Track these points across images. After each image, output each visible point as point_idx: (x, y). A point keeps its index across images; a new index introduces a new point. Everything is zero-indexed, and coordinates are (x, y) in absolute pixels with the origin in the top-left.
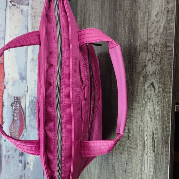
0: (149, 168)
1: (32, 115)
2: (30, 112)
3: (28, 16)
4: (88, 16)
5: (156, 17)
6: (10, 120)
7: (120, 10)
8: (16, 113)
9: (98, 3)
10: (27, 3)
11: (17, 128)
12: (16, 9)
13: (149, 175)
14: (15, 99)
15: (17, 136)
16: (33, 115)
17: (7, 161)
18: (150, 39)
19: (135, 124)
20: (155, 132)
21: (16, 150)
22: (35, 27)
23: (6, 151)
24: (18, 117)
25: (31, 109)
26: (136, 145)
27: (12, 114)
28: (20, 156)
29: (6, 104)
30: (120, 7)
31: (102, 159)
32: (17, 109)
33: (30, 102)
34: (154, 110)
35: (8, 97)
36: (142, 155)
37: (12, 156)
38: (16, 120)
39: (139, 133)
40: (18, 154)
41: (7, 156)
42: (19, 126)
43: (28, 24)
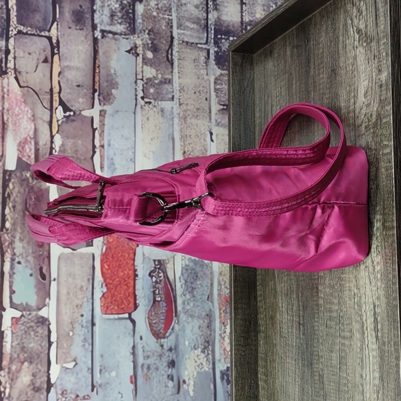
0: (373, 372)
1: (187, 293)
2: (184, 286)
3: (173, 118)
4: (270, 107)
5: (365, 98)
6: (149, 301)
7: (314, 91)
8: (158, 288)
9: (283, 84)
10: (171, 96)
11: (161, 315)
12: (151, 109)
13: (374, 386)
14: (157, 263)
15: (161, 331)
16: (189, 292)
17: (147, 375)
18: (358, 137)
19: (347, 292)
20: (377, 303)
21: (161, 356)
22: (186, 136)
23: (144, 357)
24: (163, 296)
25: (186, 281)
26: (351, 331)
27: (152, 290)
28: (169, 367)
29: (140, 273)
30: (315, 87)
31: (303, 365)
32: (160, 281)
33: (182, 268)
34: (373, 263)
35: (144, 261)
36: (362, 349)
37: (155, 366)
38: (159, 302)
39: (354, 308)
40: (165, 364)
41: (146, 366)
42: (164, 311)
43: (173, 131)
